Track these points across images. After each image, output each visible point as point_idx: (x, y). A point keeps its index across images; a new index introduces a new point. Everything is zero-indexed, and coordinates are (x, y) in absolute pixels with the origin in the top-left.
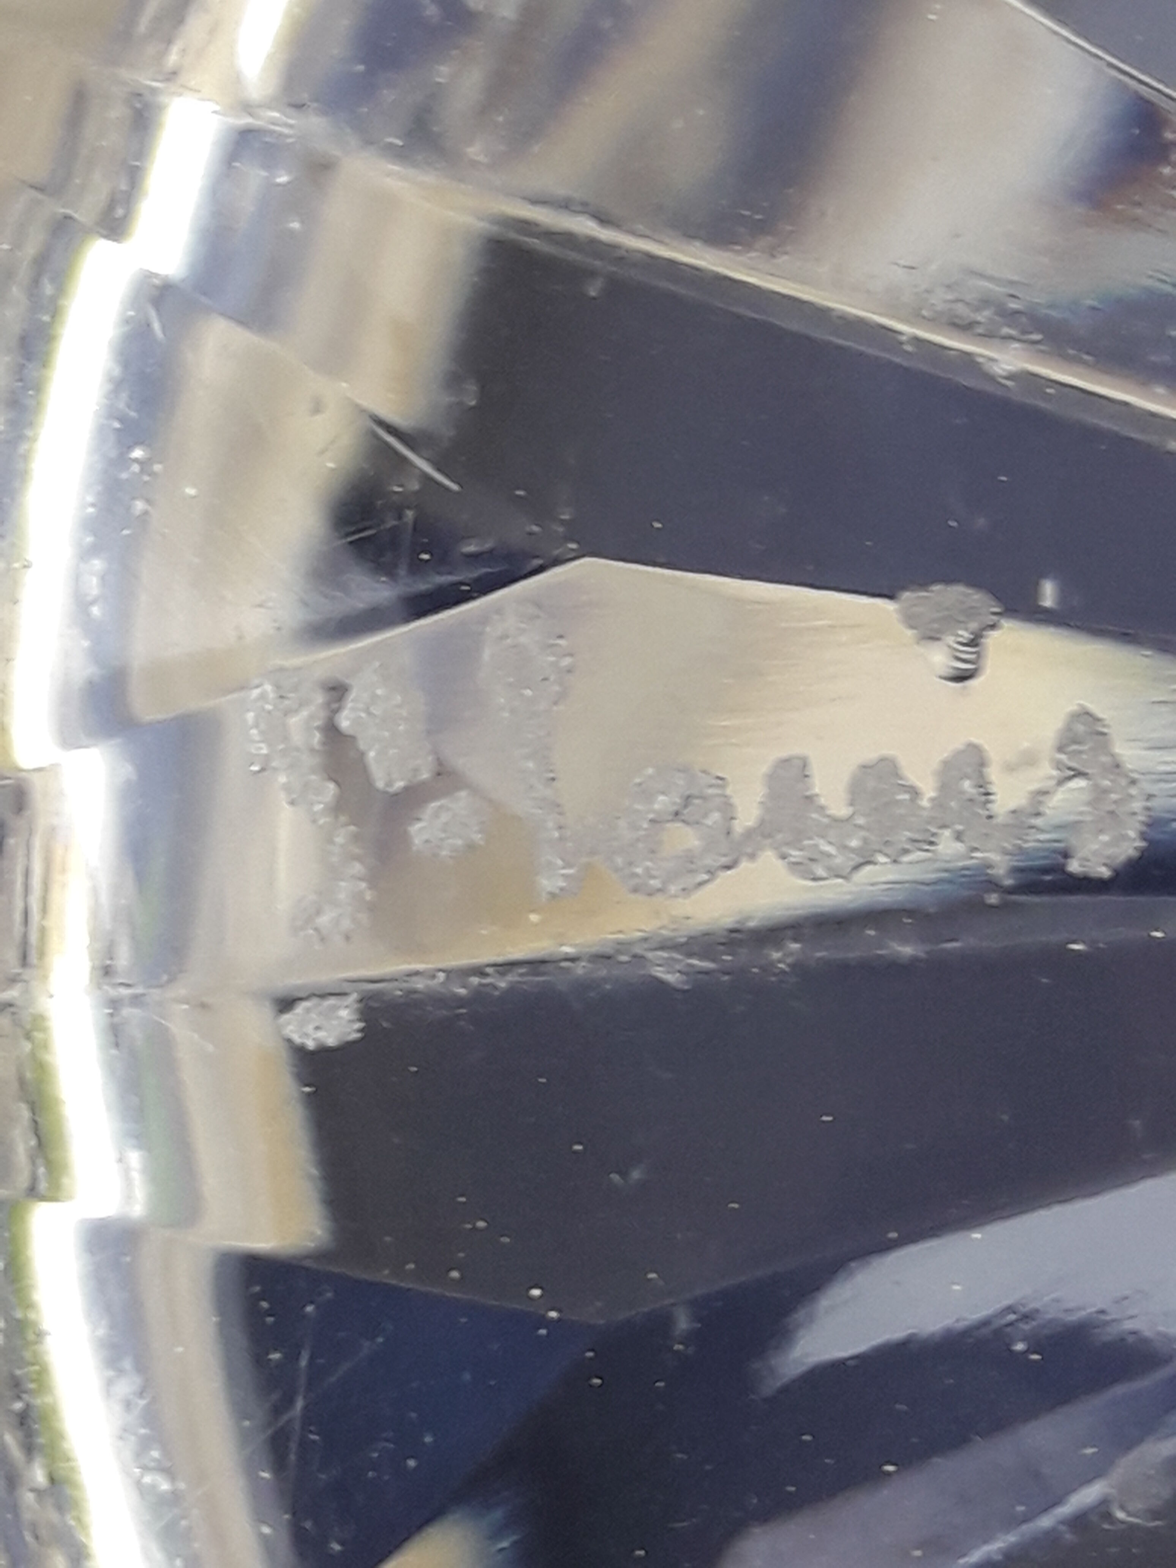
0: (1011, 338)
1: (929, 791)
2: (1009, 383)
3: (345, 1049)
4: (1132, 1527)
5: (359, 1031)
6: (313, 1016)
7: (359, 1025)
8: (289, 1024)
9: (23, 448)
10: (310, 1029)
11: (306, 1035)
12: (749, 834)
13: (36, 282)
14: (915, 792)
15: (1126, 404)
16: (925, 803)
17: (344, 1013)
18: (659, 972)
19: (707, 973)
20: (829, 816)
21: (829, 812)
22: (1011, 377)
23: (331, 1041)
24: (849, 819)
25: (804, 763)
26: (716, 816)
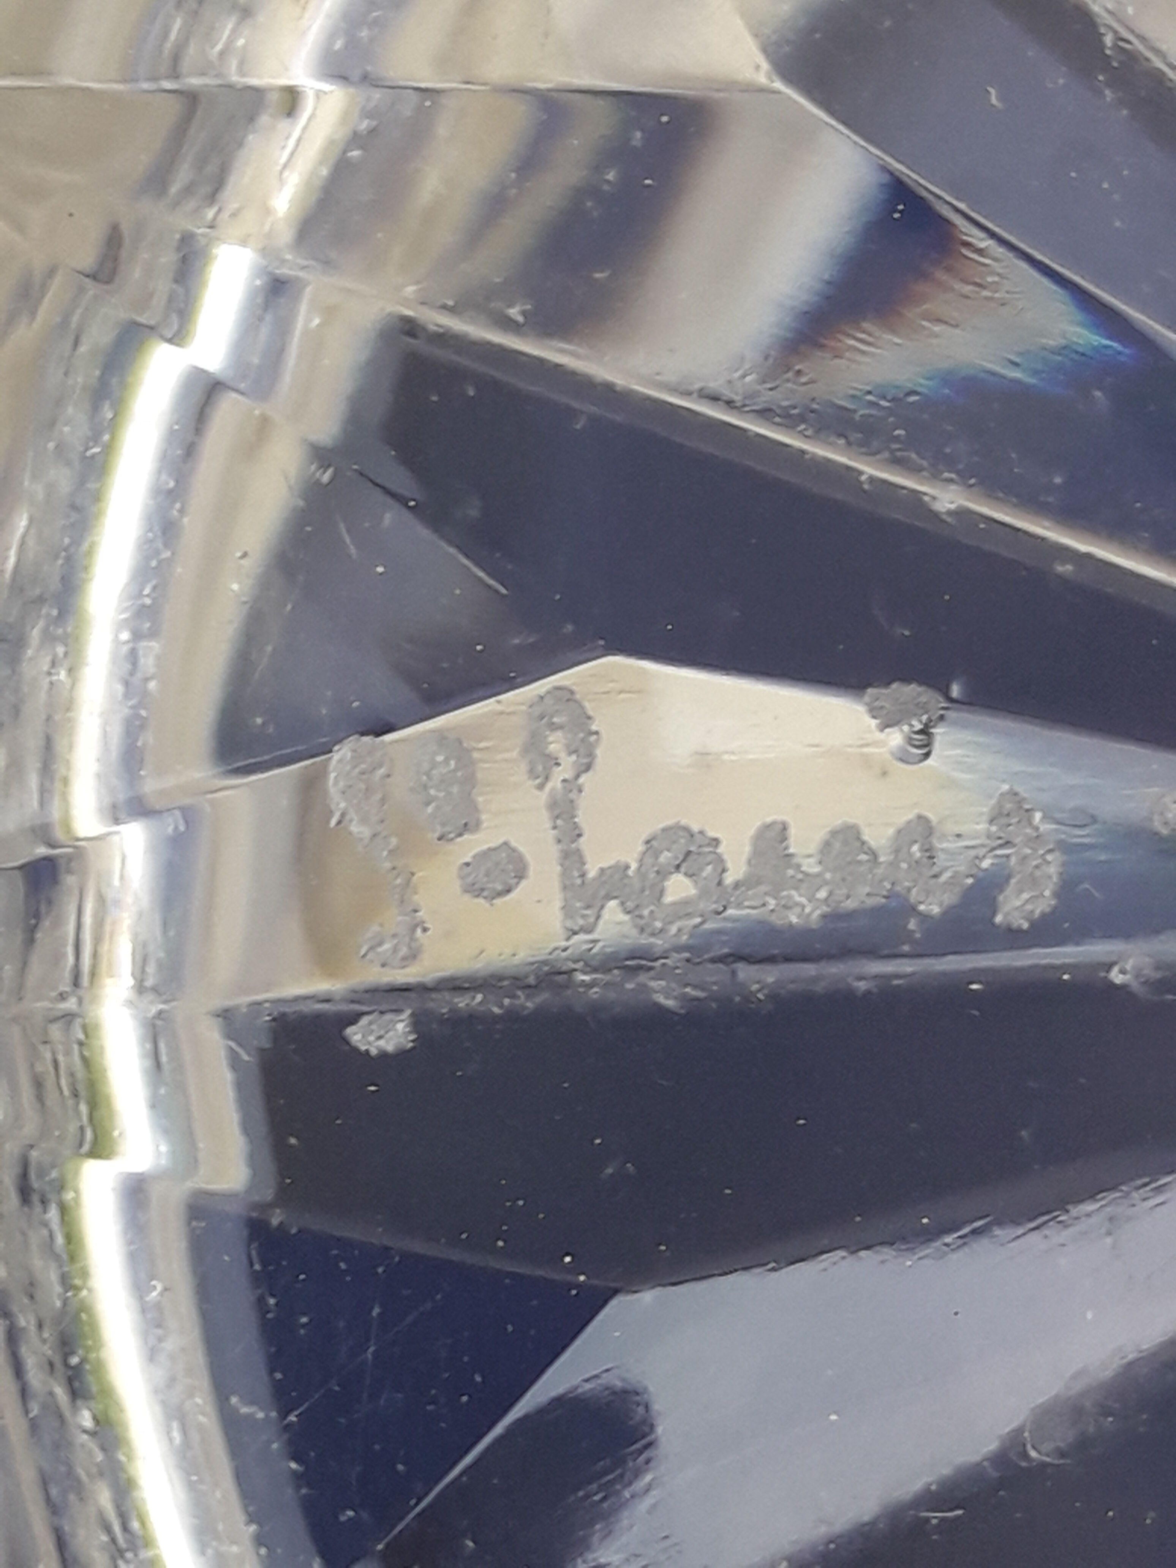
0: (951, 481)
1: (886, 852)
2: (949, 520)
3: (402, 1055)
4: (1044, 1465)
5: (413, 1041)
6: (374, 1027)
7: (412, 1037)
8: (355, 1034)
10: (371, 1038)
11: (369, 1043)
12: (737, 885)
14: (874, 855)
16: (881, 861)
17: (400, 1026)
18: (661, 999)
19: (697, 999)
20: (802, 872)
21: (803, 869)
22: (950, 513)
23: (390, 1048)
24: (818, 875)
25: (784, 827)
26: (709, 870)
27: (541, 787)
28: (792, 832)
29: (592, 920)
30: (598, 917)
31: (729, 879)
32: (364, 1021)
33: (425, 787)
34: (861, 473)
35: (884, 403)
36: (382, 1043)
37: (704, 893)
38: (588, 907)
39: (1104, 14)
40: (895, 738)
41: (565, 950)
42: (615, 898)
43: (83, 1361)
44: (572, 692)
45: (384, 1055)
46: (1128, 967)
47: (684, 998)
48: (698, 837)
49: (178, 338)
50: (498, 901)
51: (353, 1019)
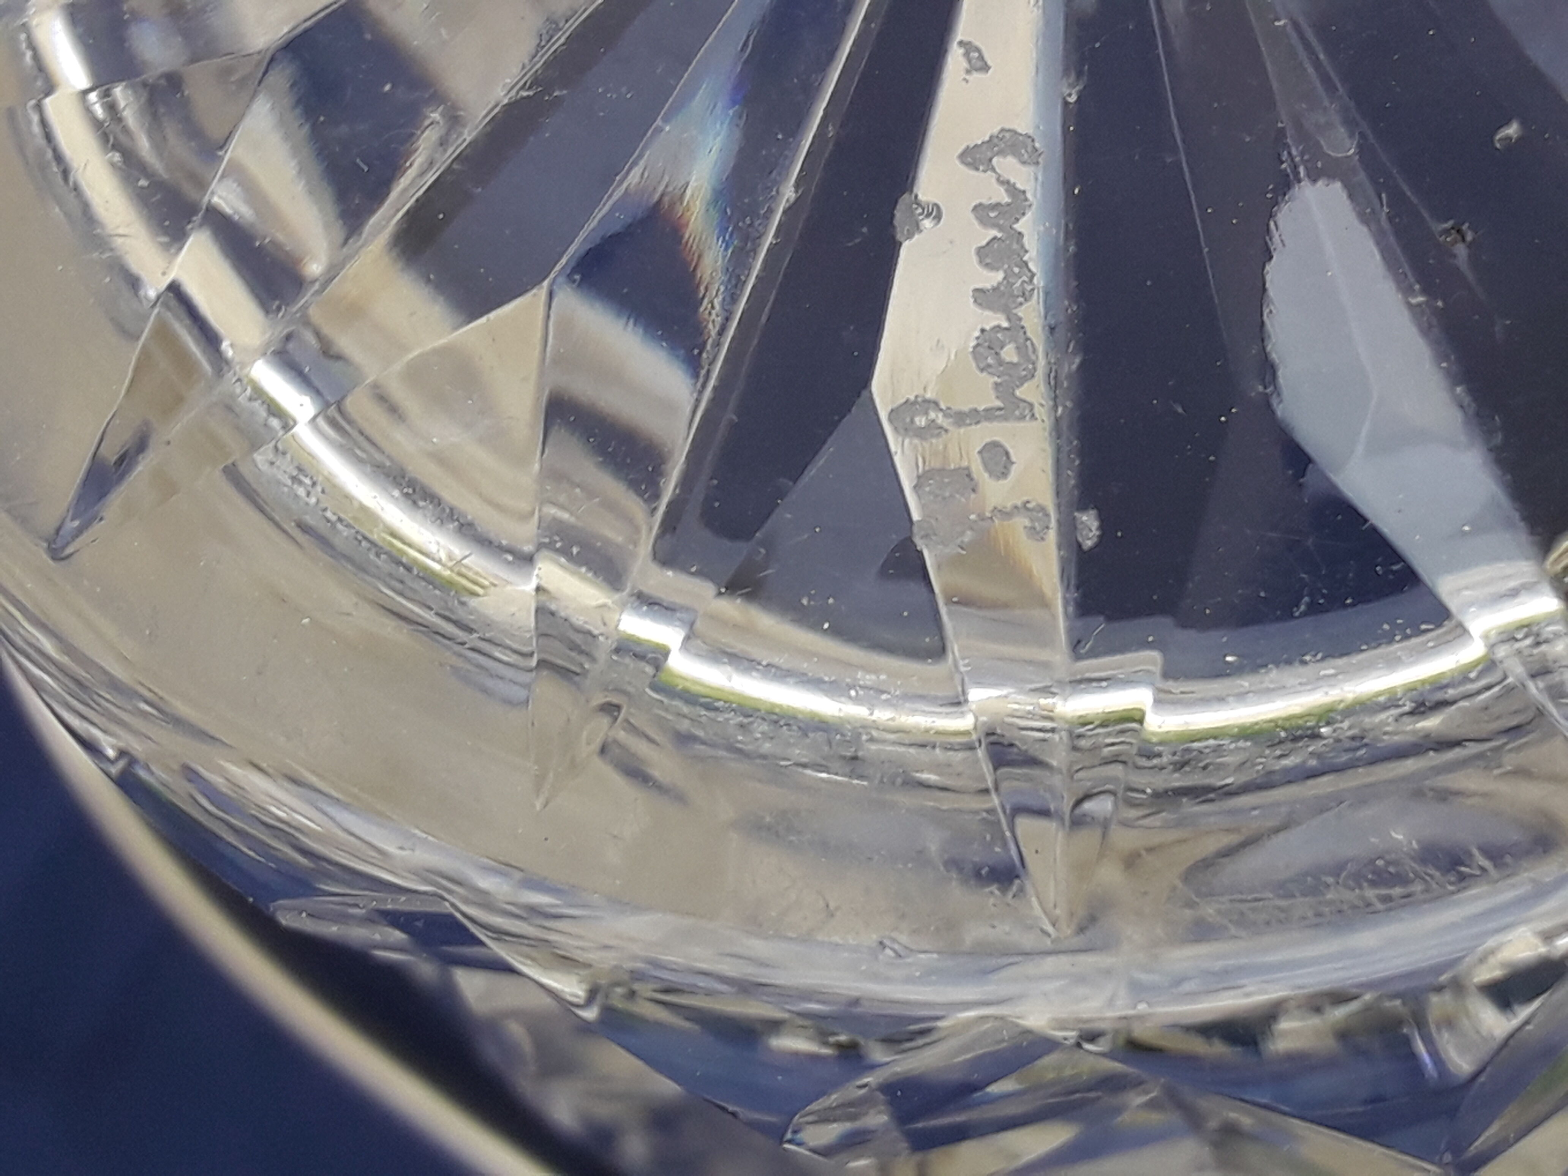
1: (994, 233)
2: (800, 192)
9: (800, 716)
12: (1009, 319)
13: (716, 709)
15: (814, 137)
16: (999, 235)
17: (1085, 518)
18: (1074, 367)
22: (796, 192)
24: (1005, 272)
25: (976, 290)
26: (999, 335)
27: (946, 431)
28: (979, 286)
29: (1025, 404)
30: (1025, 401)
31: (1005, 324)
32: (1080, 539)
33: (944, 498)
34: (771, 243)
35: (730, 229)
36: (1094, 528)
37: (1013, 339)
38: (1018, 407)
39: (509, 96)
40: (927, 223)
41: (1043, 421)
42: (1014, 390)
43: (1285, 729)
44: (892, 411)
45: (1101, 527)
46: (1068, 92)
47: (1074, 353)
48: (980, 341)
49: (665, 652)
50: (1014, 459)
51: (1080, 546)
